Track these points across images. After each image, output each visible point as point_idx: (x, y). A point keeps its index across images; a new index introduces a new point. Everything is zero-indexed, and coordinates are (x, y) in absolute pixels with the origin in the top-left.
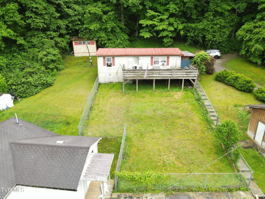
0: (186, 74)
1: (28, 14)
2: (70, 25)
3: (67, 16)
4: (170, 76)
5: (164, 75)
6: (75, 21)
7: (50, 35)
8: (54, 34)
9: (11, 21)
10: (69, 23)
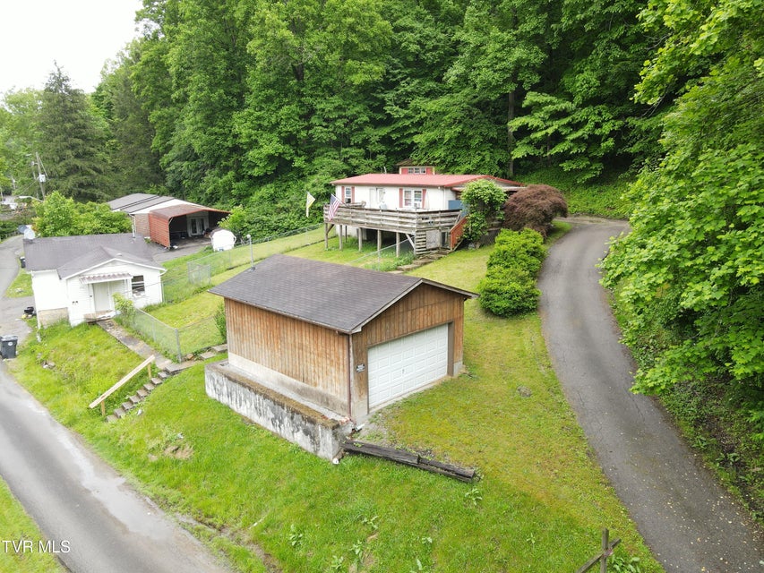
0: (402, 223)
1: (314, 120)
2: (394, 136)
3: (389, 120)
4: (378, 222)
5: (370, 221)
6: (406, 128)
7: (346, 153)
8: (353, 151)
9: (286, 132)
10: (393, 132)
